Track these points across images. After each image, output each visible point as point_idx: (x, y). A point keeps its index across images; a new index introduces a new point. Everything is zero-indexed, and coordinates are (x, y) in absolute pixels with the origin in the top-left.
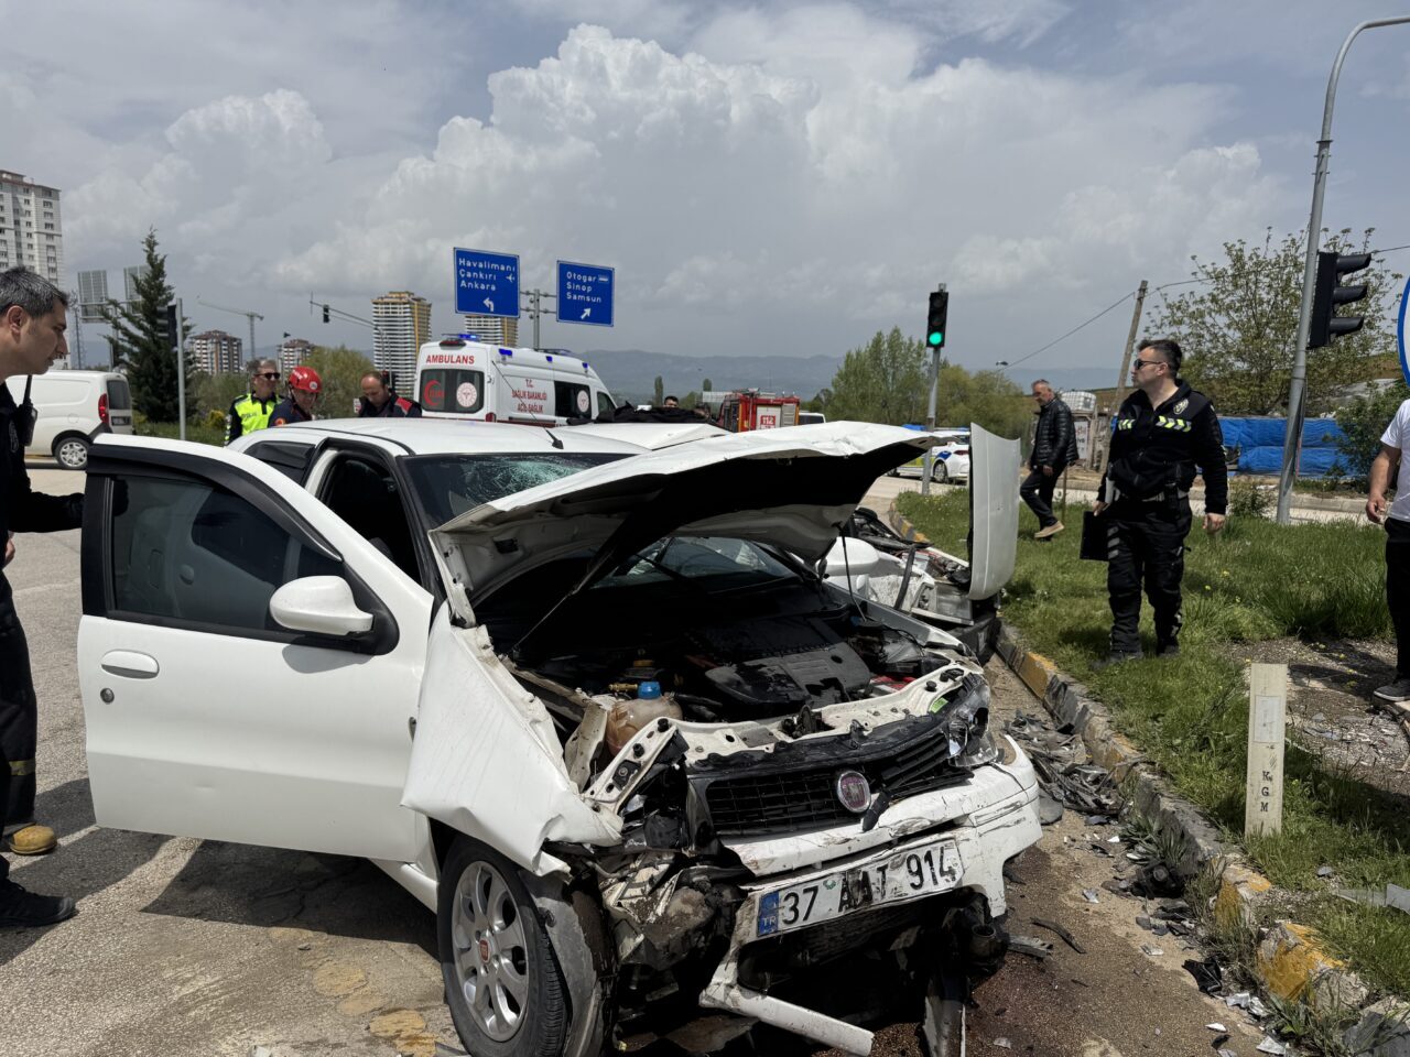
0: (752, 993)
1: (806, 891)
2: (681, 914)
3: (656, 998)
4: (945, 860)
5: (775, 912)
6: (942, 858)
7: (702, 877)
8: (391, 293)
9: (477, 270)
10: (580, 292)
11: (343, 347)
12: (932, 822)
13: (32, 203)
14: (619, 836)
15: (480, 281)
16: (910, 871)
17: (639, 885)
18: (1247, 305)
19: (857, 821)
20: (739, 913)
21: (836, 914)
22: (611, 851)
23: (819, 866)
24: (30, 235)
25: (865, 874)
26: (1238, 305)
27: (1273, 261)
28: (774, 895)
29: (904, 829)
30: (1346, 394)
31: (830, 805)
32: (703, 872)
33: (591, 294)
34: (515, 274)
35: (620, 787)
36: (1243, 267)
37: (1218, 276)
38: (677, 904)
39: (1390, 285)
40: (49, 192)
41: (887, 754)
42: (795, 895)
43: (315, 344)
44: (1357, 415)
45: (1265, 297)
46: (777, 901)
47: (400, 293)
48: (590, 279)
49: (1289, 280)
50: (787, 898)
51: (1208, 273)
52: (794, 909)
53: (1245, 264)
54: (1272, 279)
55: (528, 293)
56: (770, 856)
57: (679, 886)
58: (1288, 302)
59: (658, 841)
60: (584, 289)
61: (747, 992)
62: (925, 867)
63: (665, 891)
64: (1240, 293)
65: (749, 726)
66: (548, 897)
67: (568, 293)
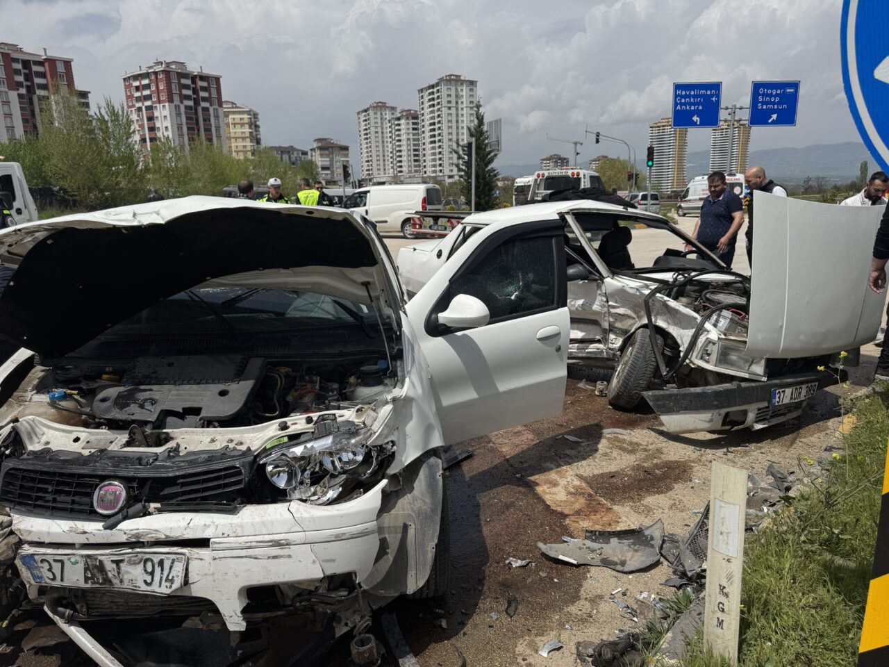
1: (57, 561)
4: (172, 571)
5: (38, 569)
6: (171, 567)
9: (690, 96)
10: (770, 103)
12: (167, 536)
13: (464, 90)
15: (691, 104)
16: (145, 570)
21: (82, 585)
24: (462, 109)
25: (101, 562)
28: (33, 557)
29: (138, 536)
31: (83, 503)
33: (778, 103)
34: (718, 96)
40: (472, 83)
42: (50, 561)
46: (37, 562)
48: (779, 92)
50: (43, 562)
52: (50, 570)
55: (727, 108)
60: (773, 99)
62: (158, 570)
67: (760, 105)
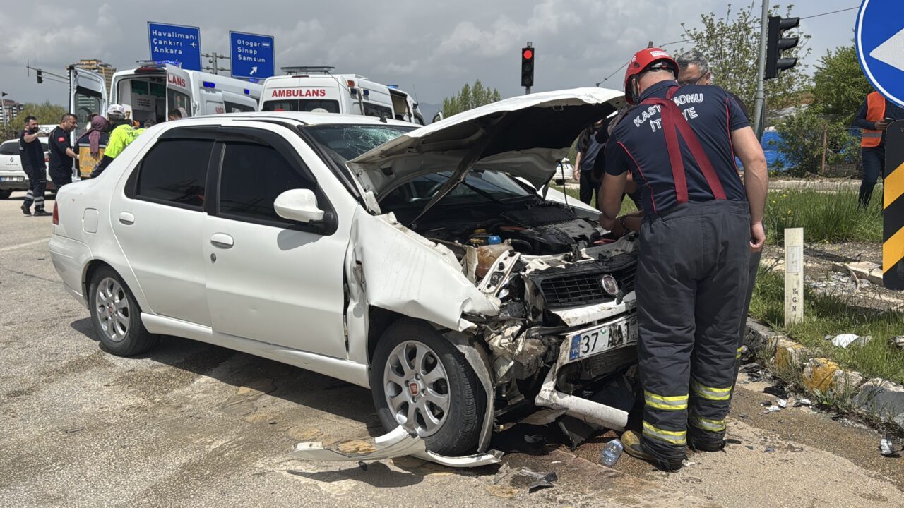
0: (564, 394)
1: (593, 335)
2: (532, 350)
3: (513, 403)
5: (578, 346)
7: (537, 333)
8: (82, 61)
9: (167, 39)
10: (248, 55)
11: (48, 104)
14: (499, 309)
15: (169, 47)
17: (507, 337)
18: (716, 57)
19: (613, 300)
20: (561, 347)
21: (607, 348)
22: (493, 319)
23: (596, 323)
25: (620, 326)
26: (711, 57)
27: (732, 27)
28: (578, 337)
30: (779, 115)
31: (599, 292)
32: (537, 331)
33: (257, 56)
34: (197, 42)
35: (495, 285)
36: (714, 31)
37: (698, 38)
38: (528, 345)
39: (804, 43)
41: (621, 268)
42: (587, 337)
43: (21, 103)
44: (789, 126)
45: (728, 51)
46: (580, 340)
47: (89, 61)
48: (256, 45)
49: (742, 39)
50: (584, 339)
51: (691, 36)
52: (587, 344)
53: (715, 29)
54: (731, 39)
55: (207, 56)
56: (575, 316)
57: (527, 338)
58: (741, 55)
59: (515, 314)
60: (251, 52)
61: (561, 394)
63: (521, 340)
64: (712, 48)
65: (549, 257)
66: (462, 344)
67: (239, 55)
